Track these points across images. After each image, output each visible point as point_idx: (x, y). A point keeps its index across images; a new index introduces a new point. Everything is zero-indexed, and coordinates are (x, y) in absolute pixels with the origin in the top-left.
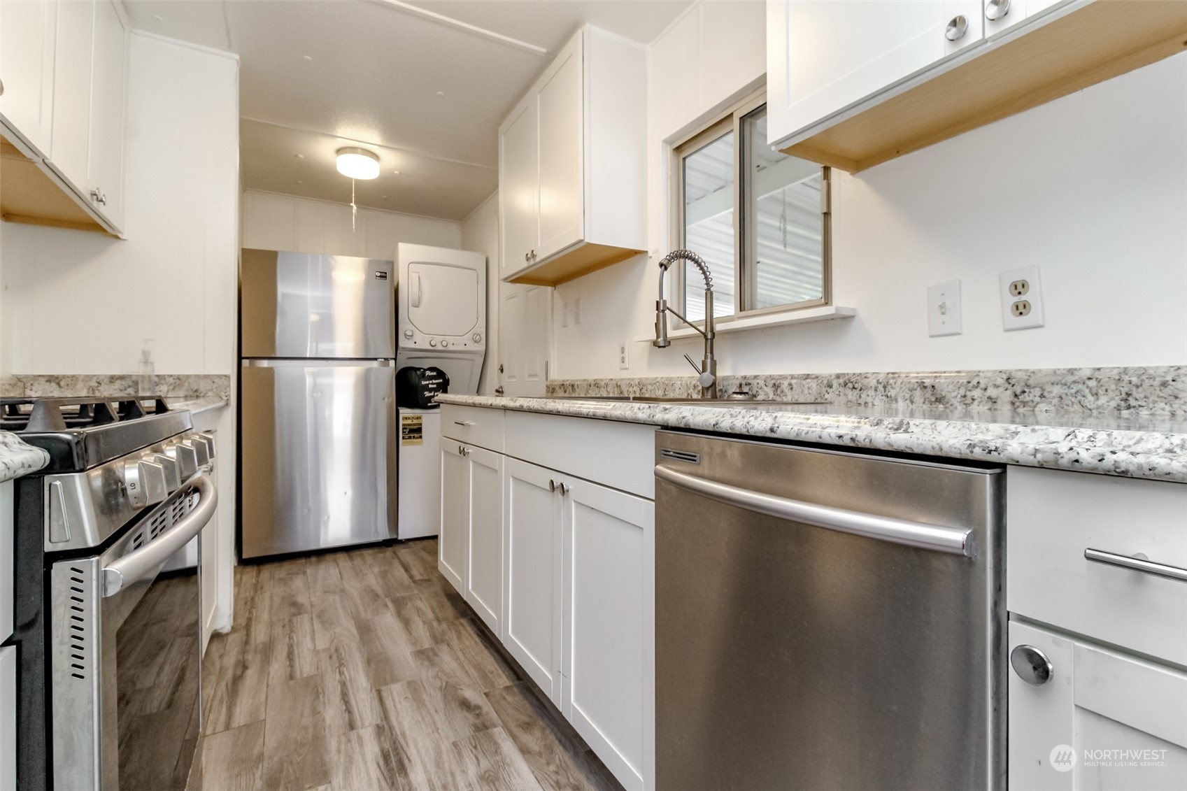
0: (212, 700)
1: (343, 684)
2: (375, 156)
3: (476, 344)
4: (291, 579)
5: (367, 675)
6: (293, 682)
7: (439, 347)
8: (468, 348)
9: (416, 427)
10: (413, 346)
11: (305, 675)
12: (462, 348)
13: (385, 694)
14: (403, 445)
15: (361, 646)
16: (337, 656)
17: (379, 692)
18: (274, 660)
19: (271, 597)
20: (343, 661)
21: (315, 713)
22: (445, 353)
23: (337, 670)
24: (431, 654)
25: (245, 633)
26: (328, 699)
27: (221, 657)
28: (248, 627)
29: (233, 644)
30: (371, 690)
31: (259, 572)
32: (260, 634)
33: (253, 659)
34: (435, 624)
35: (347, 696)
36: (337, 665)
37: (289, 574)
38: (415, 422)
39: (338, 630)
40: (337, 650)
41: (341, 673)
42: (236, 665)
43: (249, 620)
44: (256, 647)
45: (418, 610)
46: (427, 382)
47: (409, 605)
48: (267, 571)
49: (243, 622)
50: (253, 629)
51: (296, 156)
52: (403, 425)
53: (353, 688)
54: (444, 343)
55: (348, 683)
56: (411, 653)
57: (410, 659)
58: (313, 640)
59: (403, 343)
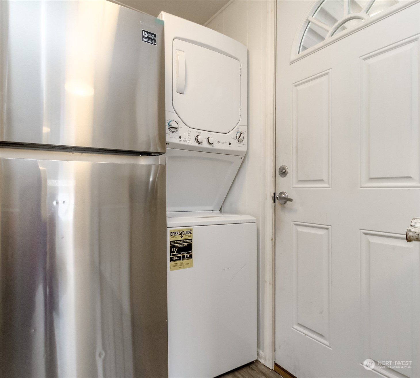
3: (240, 144)
7: (205, 145)
8: (232, 147)
9: (185, 245)
10: (178, 141)
12: (226, 147)
14: (170, 269)
38: (185, 237)
54: (210, 140)
59: (168, 136)
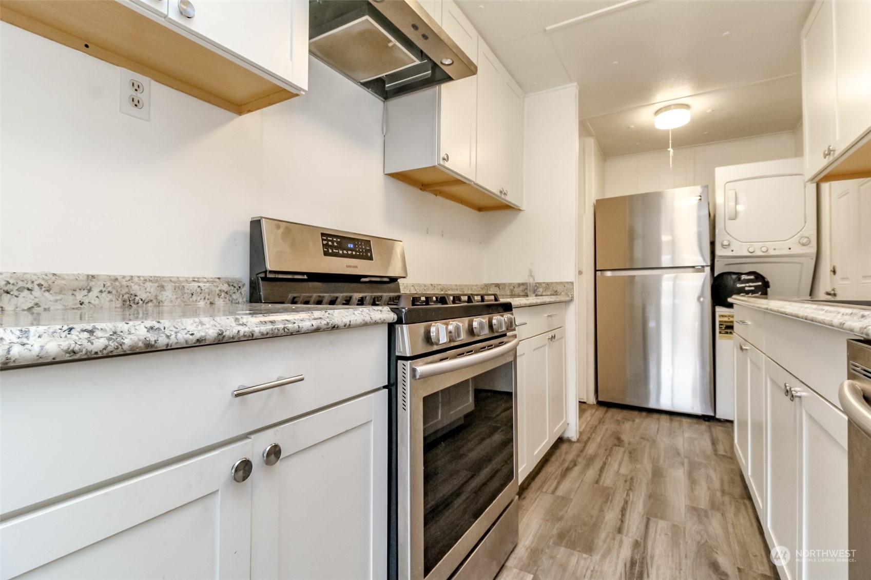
0: (552, 475)
1: (626, 502)
2: (687, 106)
3: (804, 247)
4: (623, 422)
5: (645, 505)
6: (597, 485)
7: (759, 253)
8: (792, 252)
9: (729, 324)
10: (730, 254)
11: (605, 485)
12: (787, 252)
13: (651, 524)
14: (720, 339)
15: (650, 484)
16: (630, 483)
17: (648, 520)
18: (592, 467)
19: (607, 429)
20: (632, 487)
21: (601, 510)
22: (765, 258)
23: (626, 492)
24: (703, 514)
25: (583, 445)
26: (613, 507)
27: (566, 453)
28: (586, 443)
29: (576, 448)
30: (643, 515)
31: (607, 412)
32: (591, 449)
33: (581, 461)
34: (719, 494)
35: (625, 511)
36: (628, 488)
37: (623, 418)
38: (728, 319)
39: (638, 466)
40: (632, 479)
41: (628, 495)
42: (571, 461)
43: (589, 438)
44: (585, 456)
45: (708, 477)
46: (743, 285)
47: (703, 471)
48: (613, 412)
49: (585, 438)
50: (588, 445)
51: (629, 128)
52: (720, 321)
53: (631, 508)
54: (764, 249)
55: (629, 503)
56: (686, 505)
57: (683, 510)
58: (620, 465)
59: (719, 252)
